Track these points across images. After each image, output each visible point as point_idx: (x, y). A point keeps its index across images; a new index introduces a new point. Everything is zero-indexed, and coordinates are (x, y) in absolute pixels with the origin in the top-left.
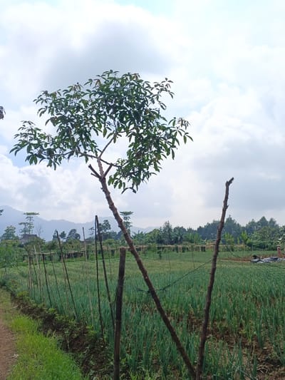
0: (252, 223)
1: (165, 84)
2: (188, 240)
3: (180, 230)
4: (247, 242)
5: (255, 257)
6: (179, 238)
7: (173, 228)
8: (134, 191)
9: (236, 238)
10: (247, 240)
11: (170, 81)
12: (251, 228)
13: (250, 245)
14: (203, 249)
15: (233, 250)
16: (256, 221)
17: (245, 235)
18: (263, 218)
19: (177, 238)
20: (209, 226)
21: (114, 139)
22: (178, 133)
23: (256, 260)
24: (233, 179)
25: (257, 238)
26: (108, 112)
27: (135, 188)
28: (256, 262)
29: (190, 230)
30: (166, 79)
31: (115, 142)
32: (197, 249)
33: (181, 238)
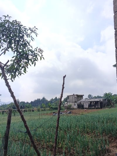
0: (52, 100)
1: (34, 29)
2: (27, 107)
3: (24, 103)
4: (51, 107)
5: (54, 113)
6: (23, 106)
7: (20, 102)
8: (12, 81)
9: (46, 105)
10: (50, 106)
11: (37, 29)
12: (51, 101)
13: (52, 108)
14: (33, 111)
15: (45, 110)
16: (53, 99)
17: (50, 104)
18: (56, 97)
19: (22, 106)
20: (35, 101)
21: (5, 52)
22: (38, 55)
23: (55, 114)
24: (66, 75)
25: (54, 105)
26: (3, 37)
27: (13, 79)
28: (55, 115)
29: (27, 103)
30: (35, 27)
31: (4, 54)
32: (30, 111)
33: (24, 106)
